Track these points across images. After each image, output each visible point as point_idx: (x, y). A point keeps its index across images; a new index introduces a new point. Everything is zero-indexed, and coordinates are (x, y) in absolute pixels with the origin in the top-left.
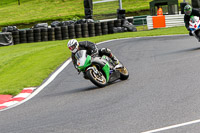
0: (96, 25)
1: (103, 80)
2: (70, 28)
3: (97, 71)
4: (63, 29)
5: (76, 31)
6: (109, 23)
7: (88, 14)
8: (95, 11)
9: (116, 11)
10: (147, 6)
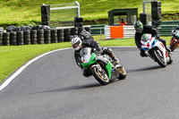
0: (53, 32)
1: (106, 78)
2: (25, 34)
3: (100, 69)
4: (18, 34)
5: (32, 37)
6: (66, 31)
7: (45, 20)
8: (52, 18)
9: (73, 19)
10: (105, 15)
